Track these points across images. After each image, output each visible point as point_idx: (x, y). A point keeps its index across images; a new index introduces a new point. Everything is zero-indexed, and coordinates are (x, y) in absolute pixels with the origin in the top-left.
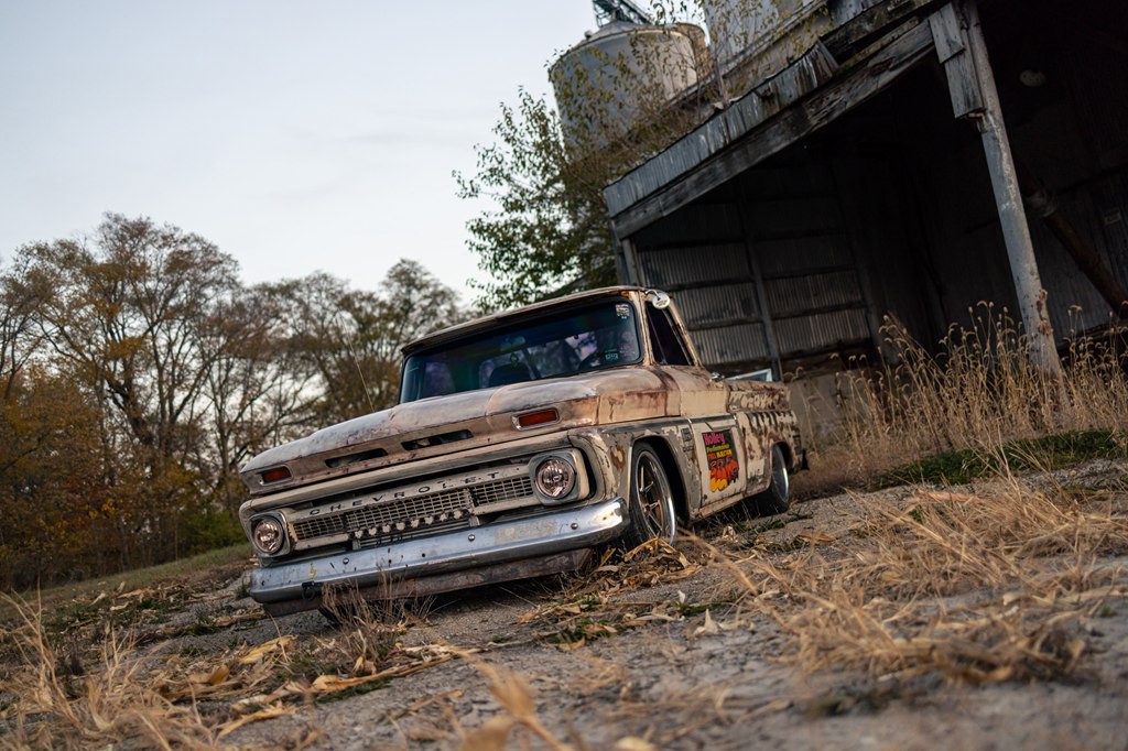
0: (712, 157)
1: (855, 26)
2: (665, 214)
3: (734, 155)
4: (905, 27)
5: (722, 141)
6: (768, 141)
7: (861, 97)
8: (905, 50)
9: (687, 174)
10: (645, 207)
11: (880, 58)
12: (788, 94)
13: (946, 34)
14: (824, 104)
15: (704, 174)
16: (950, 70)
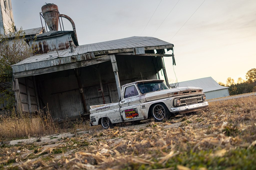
0: (54, 66)
1: (96, 52)
2: (34, 75)
3: (61, 67)
4: (106, 55)
5: (58, 64)
6: (70, 66)
7: (94, 64)
8: (105, 59)
9: (45, 68)
10: (27, 72)
11: (100, 59)
12: (79, 59)
13: (113, 59)
14: (85, 63)
15: (50, 69)
16: (113, 64)
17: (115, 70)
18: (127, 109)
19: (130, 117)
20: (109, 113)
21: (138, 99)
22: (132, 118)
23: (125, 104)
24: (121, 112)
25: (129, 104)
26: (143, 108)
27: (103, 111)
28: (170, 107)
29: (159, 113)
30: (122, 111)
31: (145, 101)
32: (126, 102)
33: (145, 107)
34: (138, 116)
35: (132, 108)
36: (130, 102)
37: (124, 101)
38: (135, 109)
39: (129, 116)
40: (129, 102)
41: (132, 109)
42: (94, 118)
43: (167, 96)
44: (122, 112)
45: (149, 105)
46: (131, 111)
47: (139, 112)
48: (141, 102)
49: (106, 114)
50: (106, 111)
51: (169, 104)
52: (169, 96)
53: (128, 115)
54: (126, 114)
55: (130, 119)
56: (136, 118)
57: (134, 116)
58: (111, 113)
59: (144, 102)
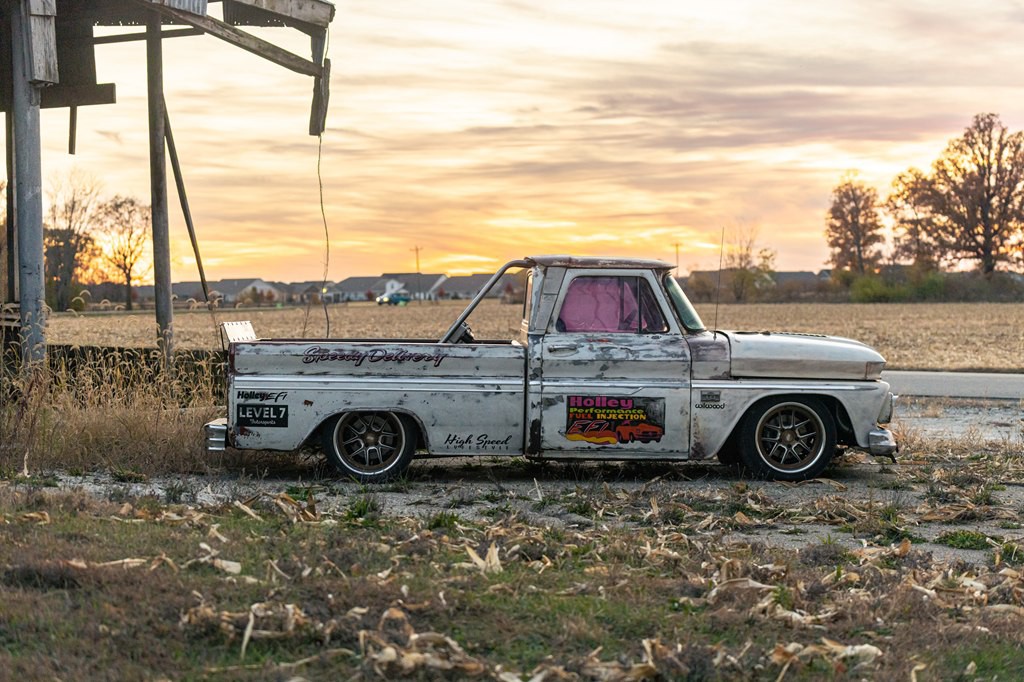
16: (35, 26)
17: (43, 72)
18: (588, 391)
19: (593, 439)
20: (434, 394)
21: (684, 355)
22: (608, 443)
23: (577, 363)
24: (533, 398)
25: (604, 368)
26: (704, 406)
27: (368, 374)
28: (867, 423)
29: (780, 441)
30: (550, 396)
31: (721, 374)
32: (584, 354)
33: (721, 403)
34: (658, 441)
35: (629, 392)
36: (622, 360)
37: (573, 349)
38: (653, 400)
39: (598, 429)
40: (615, 357)
41: (627, 399)
42: (277, 409)
43: (859, 373)
44: (549, 403)
45: (750, 397)
46: (616, 409)
47: (673, 419)
48: (695, 375)
49: (398, 396)
50: (396, 376)
51: (865, 411)
52: (872, 373)
53: (585, 426)
54: (571, 420)
55: (594, 446)
56: (638, 444)
57: (631, 434)
58: (448, 395)
59: (714, 374)
